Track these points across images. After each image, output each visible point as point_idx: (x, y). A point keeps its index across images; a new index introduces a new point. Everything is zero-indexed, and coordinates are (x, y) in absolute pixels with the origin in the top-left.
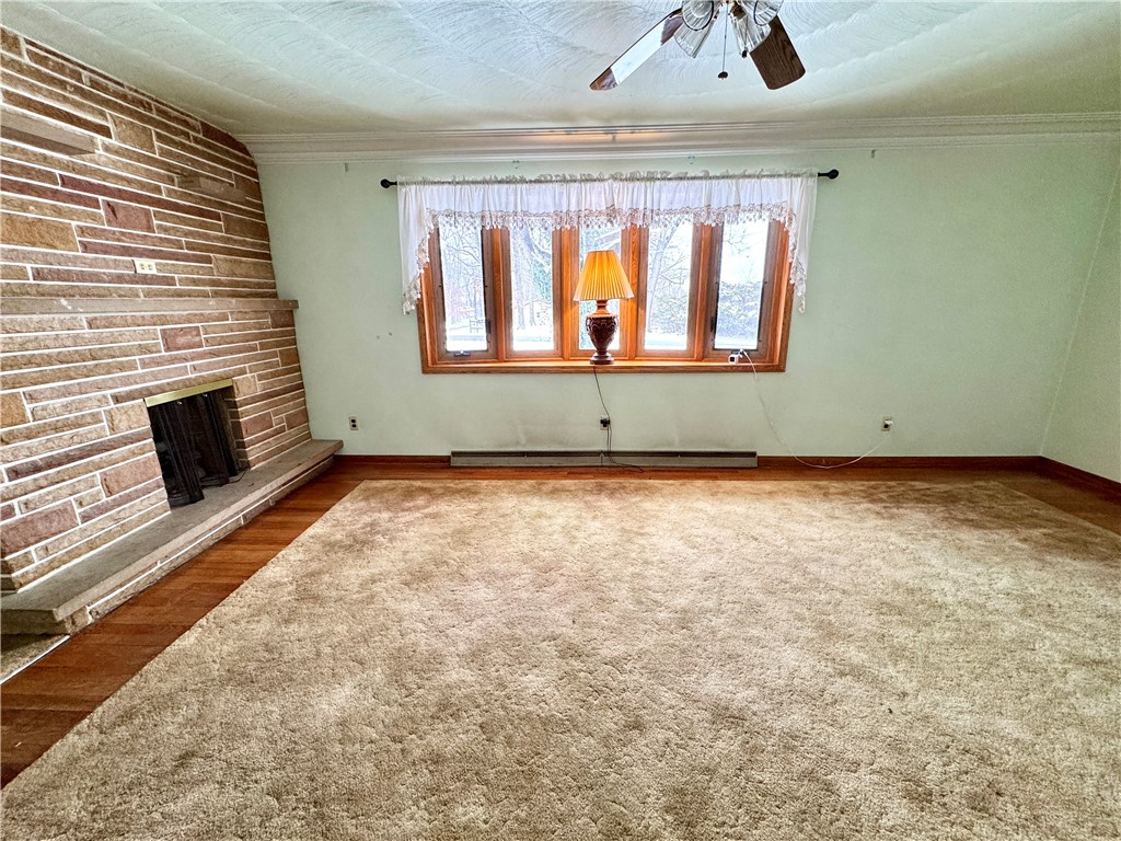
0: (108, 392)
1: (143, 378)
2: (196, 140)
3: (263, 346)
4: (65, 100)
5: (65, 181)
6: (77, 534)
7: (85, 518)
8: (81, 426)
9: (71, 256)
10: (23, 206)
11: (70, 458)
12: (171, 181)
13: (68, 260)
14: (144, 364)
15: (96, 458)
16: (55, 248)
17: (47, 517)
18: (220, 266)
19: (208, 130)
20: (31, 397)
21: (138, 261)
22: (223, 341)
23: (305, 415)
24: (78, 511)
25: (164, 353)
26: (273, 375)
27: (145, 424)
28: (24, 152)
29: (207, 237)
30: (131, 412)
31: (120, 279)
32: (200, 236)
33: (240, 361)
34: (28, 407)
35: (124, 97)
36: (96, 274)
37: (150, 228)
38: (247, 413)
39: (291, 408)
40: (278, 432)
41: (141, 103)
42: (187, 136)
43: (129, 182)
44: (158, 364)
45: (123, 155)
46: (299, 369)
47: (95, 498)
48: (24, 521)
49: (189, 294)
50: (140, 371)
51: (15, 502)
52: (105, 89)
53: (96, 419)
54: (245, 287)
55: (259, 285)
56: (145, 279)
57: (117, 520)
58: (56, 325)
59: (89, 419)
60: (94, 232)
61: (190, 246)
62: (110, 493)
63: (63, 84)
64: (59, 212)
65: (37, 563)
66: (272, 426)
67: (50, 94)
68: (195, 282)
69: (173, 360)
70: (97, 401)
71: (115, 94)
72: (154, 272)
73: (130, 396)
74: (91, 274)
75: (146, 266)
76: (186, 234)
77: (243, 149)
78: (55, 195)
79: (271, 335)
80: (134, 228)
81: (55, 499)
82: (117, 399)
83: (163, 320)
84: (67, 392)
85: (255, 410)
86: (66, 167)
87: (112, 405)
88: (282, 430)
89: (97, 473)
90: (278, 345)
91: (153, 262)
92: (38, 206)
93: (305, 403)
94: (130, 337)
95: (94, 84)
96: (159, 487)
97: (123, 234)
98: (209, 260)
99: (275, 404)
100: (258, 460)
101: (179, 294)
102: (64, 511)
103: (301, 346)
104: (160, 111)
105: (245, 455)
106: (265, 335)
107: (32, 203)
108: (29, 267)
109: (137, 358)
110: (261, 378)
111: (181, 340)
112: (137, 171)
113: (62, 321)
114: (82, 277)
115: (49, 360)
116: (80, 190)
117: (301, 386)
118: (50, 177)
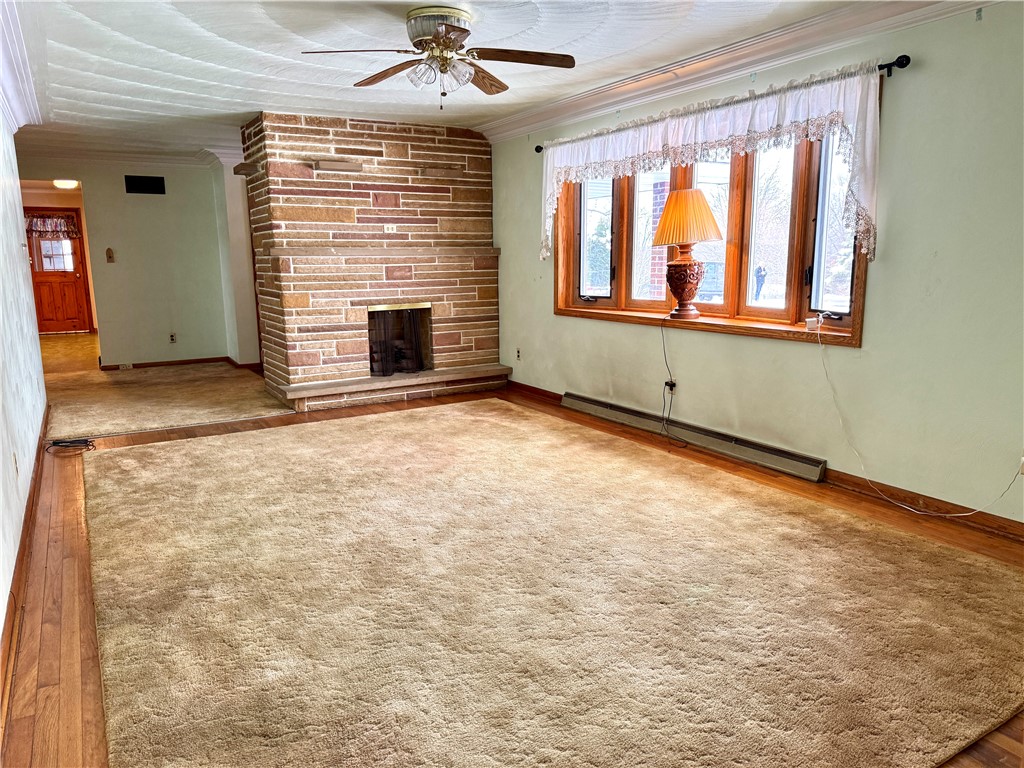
0: (349, 300)
1: (369, 294)
2: (440, 142)
3: (462, 283)
4: (362, 143)
5: (356, 186)
6: (319, 369)
7: (325, 362)
8: (331, 314)
9: (352, 226)
10: (334, 203)
11: (323, 329)
12: (416, 173)
13: (349, 227)
14: (371, 286)
15: (336, 333)
16: (343, 222)
17: (308, 355)
18: (443, 226)
19: (451, 131)
20: (313, 296)
21: (386, 226)
22: (428, 276)
23: (496, 342)
24: (322, 357)
25: (385, 281)
26: (467, 305)
27: (365, 320)
28: (338, 176)
29: (437, 206)
30: (358, 312)
31: (374, 237)
32: (431, 205)
33: (440, 291)
34: (311, 300)
35: (395, 130)
36: (362, 235)
37: (397, 205)
38: (438, 329)
39: (482, 333)
40: (464, 349)
41: (404, 130)
42: (433, 141)
43: (388, 179)
44: (380, 287)
45: (388, 165)
46: (497, 304)
47: (331, 353)
48: (299, 354)
49: (417, 245)
50: (368, 290)
51: (297, 343)
52: (384, 130)
53: (339, 312)
54: (462, 238)
55: (476, 237)
56: (389, 236)
57: (340, 370)
58: (330, 261)
59: (336, 312)
60: (364, 211)
61: (422, 213)
62: (338, 354)
63: (362, 135)
64: (348, 203)
65: (300, 376)
66: (459, 343)
67: (356, 143)
68: (422, 237)
69: (389, 286)
70: (343, 303)
71: (390, 130)
72: (395, 231)
73: (360, 303)
74: (359, 235)
75: (391, 228)
76: (421, 206)
77: (480, 136)
78: (349, 194)
79: (473, 274)
80: (387, 206)
81: (313, 348)
82: (352, 304)
83: (386, 261)
84: (328, 296)
85: (446, 328)
86: (357, 179)
87: (350, 307)
88: (470, 348)
89: (335, 341)
90: (476, 282)
91: (395, 226)
92: (340, 201)
93: (498, 332)
94: (366, 270)
95: (379, 129)
96: (366, 359)
97: (380, 210)
98: (435, 221)
99: (466, 327)
100: (441, 365)
101: (410, 245)
102: (315, 355)
103: (501, 286)
104: (416, 131)
105: (432, 358)
106: (467, 275)
107: (337, 200)
108: (331, 232)
109: (368, 282)
110: (455, 305)
111: (398, 274)
112: (394, 172)
113: (332, 260)
114: (354, 236)
115: (323, 279)
116: (361, 190)
117: (497, 318)
118: (347, 186)
